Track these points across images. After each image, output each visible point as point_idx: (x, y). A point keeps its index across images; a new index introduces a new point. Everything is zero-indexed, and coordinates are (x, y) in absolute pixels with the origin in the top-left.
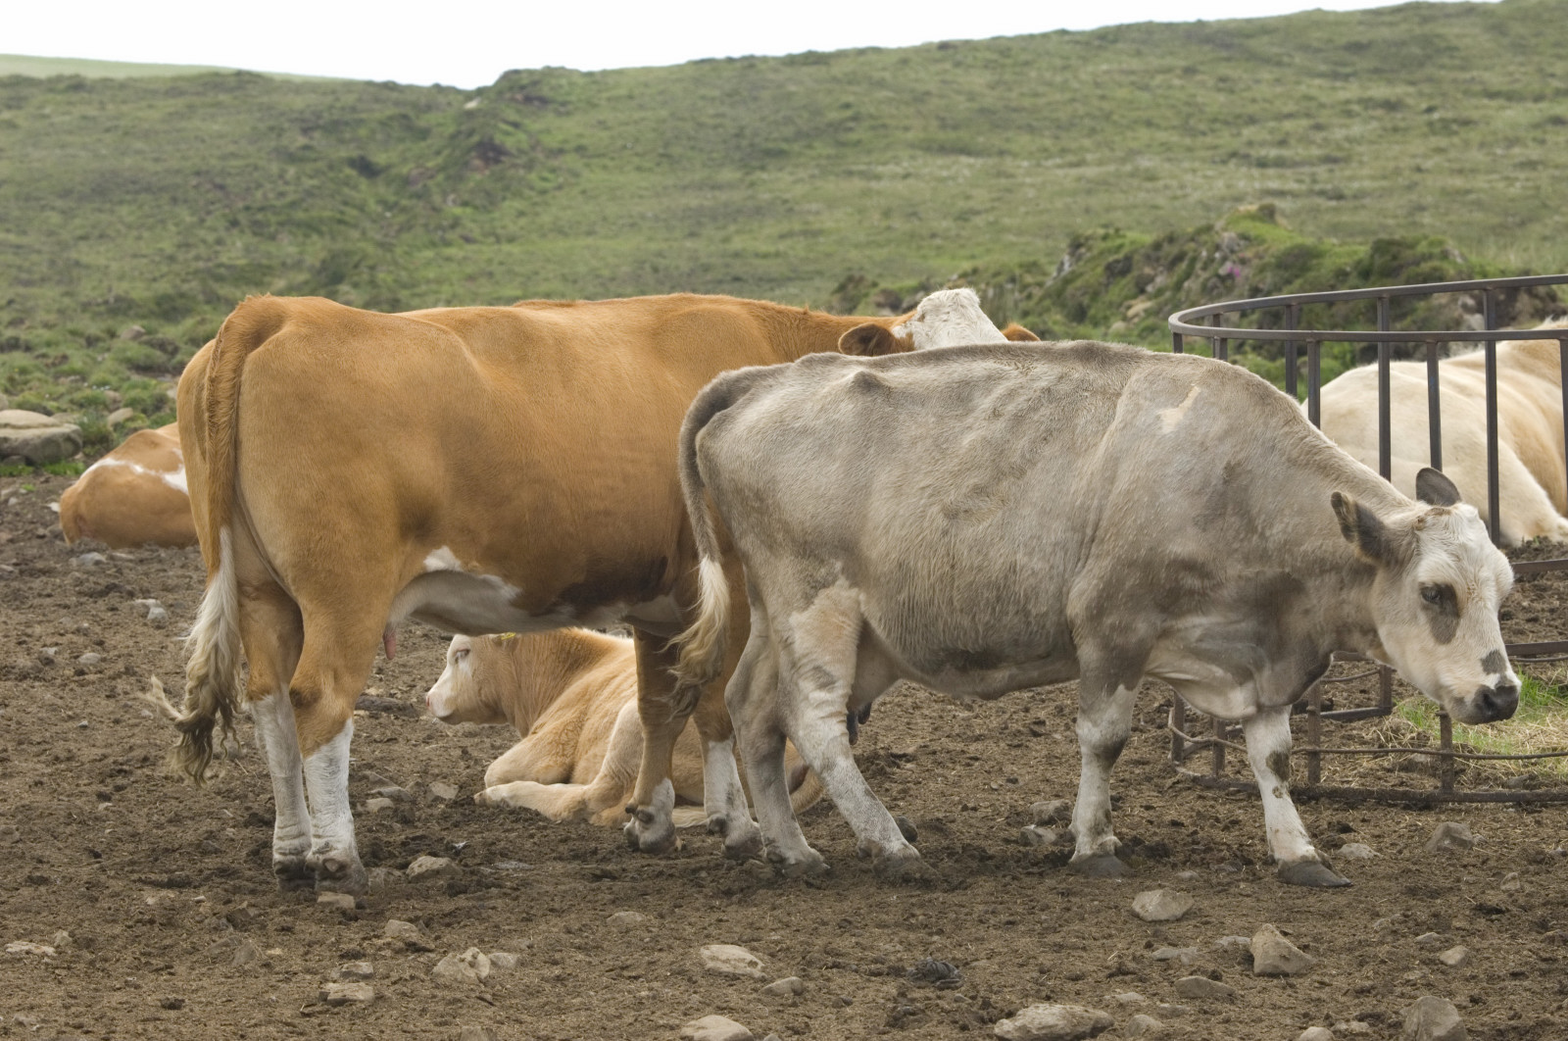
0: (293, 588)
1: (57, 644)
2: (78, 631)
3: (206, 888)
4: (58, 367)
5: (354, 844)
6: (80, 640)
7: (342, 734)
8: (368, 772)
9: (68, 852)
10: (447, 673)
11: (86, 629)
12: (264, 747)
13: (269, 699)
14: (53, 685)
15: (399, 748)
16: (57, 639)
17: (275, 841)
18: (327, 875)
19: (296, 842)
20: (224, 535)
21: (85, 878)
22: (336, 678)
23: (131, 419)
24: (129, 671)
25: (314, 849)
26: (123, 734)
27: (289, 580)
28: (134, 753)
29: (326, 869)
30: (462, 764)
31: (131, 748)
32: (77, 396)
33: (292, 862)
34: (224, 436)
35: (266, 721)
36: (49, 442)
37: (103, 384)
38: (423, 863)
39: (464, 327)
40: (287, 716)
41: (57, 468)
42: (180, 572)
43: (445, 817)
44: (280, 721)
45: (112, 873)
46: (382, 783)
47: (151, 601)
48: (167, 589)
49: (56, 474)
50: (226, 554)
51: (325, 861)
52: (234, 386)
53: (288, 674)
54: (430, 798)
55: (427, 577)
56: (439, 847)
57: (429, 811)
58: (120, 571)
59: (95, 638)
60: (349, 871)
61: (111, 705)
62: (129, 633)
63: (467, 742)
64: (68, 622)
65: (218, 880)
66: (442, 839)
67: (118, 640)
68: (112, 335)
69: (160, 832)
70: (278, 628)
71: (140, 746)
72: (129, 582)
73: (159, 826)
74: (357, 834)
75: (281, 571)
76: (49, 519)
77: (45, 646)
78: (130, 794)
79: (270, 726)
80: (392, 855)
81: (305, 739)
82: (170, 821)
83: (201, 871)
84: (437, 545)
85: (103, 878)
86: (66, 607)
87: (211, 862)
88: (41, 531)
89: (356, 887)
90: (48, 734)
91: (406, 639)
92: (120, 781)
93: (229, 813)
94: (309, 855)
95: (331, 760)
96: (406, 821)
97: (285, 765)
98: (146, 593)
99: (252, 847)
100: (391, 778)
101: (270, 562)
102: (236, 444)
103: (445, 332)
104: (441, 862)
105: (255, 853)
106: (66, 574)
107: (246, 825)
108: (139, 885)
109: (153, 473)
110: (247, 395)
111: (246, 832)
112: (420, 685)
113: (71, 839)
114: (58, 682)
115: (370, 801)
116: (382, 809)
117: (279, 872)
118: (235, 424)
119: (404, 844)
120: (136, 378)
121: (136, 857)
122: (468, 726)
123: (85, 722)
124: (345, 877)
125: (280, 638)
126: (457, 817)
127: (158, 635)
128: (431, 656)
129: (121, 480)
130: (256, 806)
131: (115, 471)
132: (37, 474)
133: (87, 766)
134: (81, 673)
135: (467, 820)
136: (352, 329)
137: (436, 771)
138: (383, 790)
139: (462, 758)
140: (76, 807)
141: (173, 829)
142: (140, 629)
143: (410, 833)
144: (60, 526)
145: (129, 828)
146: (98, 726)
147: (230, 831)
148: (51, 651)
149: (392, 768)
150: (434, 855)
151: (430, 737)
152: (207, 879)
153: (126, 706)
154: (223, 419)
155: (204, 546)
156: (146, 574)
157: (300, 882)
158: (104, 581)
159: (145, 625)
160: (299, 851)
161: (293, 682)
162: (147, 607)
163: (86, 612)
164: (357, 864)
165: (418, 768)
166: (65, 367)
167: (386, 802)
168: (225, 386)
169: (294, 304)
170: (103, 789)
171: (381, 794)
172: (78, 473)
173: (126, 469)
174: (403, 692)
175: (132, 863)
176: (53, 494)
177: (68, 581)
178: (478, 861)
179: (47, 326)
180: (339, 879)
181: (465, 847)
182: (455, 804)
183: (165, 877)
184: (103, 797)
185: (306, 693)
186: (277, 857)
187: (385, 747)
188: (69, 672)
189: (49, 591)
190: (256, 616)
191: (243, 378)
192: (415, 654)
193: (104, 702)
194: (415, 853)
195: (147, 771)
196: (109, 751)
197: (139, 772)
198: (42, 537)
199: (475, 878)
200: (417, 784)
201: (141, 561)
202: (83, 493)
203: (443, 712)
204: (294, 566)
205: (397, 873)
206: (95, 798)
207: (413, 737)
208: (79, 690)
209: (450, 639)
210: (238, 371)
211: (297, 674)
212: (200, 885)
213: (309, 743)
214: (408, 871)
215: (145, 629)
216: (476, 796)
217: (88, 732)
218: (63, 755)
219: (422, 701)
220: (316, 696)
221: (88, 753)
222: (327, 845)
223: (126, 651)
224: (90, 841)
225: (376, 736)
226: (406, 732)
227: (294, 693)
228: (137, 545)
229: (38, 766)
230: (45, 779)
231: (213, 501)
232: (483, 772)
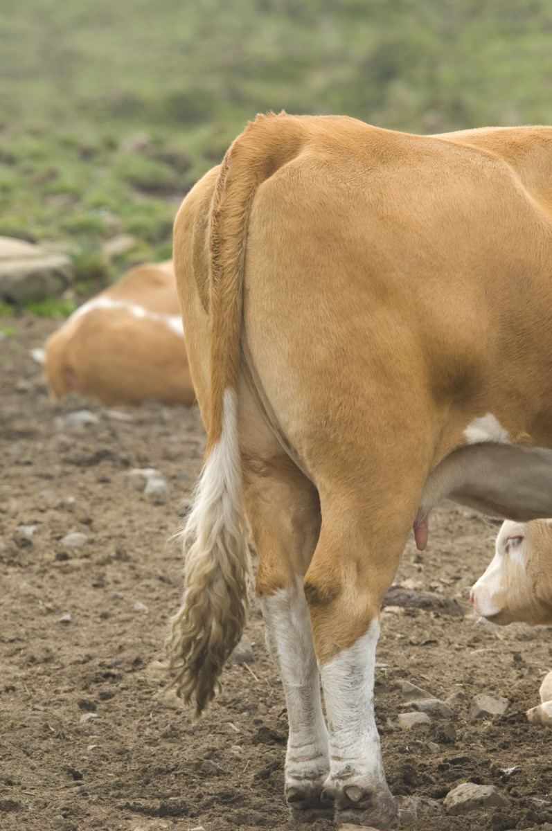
0: (308, 463)
1: (35, 523)
2: (62, 507)
3: (205, 817)
4: (46, 185)
5: (380, 768)
6: (63, 517)
7: (366, 637)
8: (401, 681)
9: (42, 771)
10: (496, 563)
11: (72, 505)
12: (275, 650)
13: (281, 594)
14: (30, 571)
15: (439, 653)
16: (36, 516)
17: (287, 762)
18: (348, 804)
19: (312, 765)
20: (228, 399)
21: (63, 803)
22: (359, 570)
23: (134, 250)
24: (121, 556)
25: (333, 773)
26: (113, 631)
27: (304, 454)
28: (125, 654)
29: (347, 797)
30: (514, 672)
31: (121, 649)
32: (70, 221)
33: (307, 787)
34: (231, 281)
35: (278, 618)
36: (34, 277)
37: (98, 206)
38: (464, 791)
39: (514, 152)
40: (303, 615)
41: (44, 308)
42: (185, 437)
43: (491, 736)
44: (294, 620)
45: (95, 798)
46: (417, 694)
47: (149, 472)
48: (169, 457)
49: (41, 315)
50: (229, 421)
51: (346, 788)
52: (243, 221)
53: (304, 563)
54: (474, 713)
55: (466, 450)
56: (483, 773)
57: (473, 729)
58: (114, 435)
59: (82, 516)
60: (374, 800)
61: (99, 596)
62: (122, 509)
63: (520, 647)
64: (49, 495)
65: (221, 808)
66: (488, 763)
67: (108, 518)
68: (111, 145)
69: (153, 749)
70: (292, 509)
71: (132, 646)
72: (124, 449)
73: (153, 742)
74: (385, 756)
75: (294, 442)
76: (29, 369)
77: (21, 524)
78: (119, 704)
79: (283, 626)
80: (427, 781)
81: (322, 643)
82: (165, 736)
83: (200, 796)
84: (480, 412)
85: (83, 803)
86: (49, 477)
87: (212, 786)
88: (22, 384)
89: (384, 820)
90: (22, 630)
91: (451, 522)
92: (107, 687)
93: (235, 728)
94: (328, 781)
95: (353, 668)
96: (446, 741)
97: (300, 671)
98: (144, 462)
99: (262, 768)
100: (428, 689)
101: (280, 432)
102: (243, 291)
103: (491, 158)
104: (486, 790)
105: (265, 775)
106: (49, 436)
107: (255, 742)
108: (126, 812)
109: (155, 317)
110: (257, 232)
111: (255, 750)
112: (466, 577)
113: (47, 756)
114: (37, 567)
115: (403, 716)
116: (418, 725)
117: (292, 799)
118: (242, 268)
119: (442, 768)
120: (140, 200)
121: (123, 779)
122: (522, 627)
123: (67, 617)
124: (371, 807)
125: (295, 521)
126: (506, 737)
127: (157, 513)
128: (480, 543)
129: (118, 324)
130: (267, 719)
131: (111, 314)
132: (18, 314)
133: (68, 669)
134: (63, 557)
135: (519, 740)
136: (382, 154)
137: (483, 681)
138: (417, 702)
139: (514, 666)
140: (53, 718)
141: (168, 746)
142: (135, 505)
143: (449, 754)
144: (43, 379)
145: (116, 744)
146: (82, 621)
147: (236, 750)
148: (29, 531)
149: (430, 676)
150: (478, 781)
151: (476, 640)
152: (208, 805)
153: (116, 597)
154: (228, 261)
155: (203, 411)
156: (145, 439)
157: (317, 812)
158: (94, 447)
159: (142, 500)
160: (317, 775)
161: (308, 574)
162: (144, 479)
163: (72, 484)
164: (385, 791)
165: (461, 677)
166: (55, 185)
167: (422, 717)
168: (232, 222)
169: (313, 124)
170: (86, 696)
171: (415, 707)
172: (67, 314)
173: (123, 312)
174: (445, 585)
175: (118, 786)
176: (36, 339)
177: (52, 445)
178: (530, 790)
179: (35, 133)
180: (363, 809)
181: (514, 773)
182: (504, 721)
183: (157, 804)
184: (86, 706)
185: (323, 588)
186: (290, 781)
187: (422, 651)
188: (50, 556)
189: (27, 458)
190: (267, 496)
191: (252, 215)
192: (461, 540)
193: (91, 592)
194: (455, 779)
195: (138, 675)
196: (94, 651)
197: (130, 676)
198: (22, 391)
199: (526, 810)
200: (460, 696)
201: (140, 423)
202: (72, 341)
203: (489, 610)
204: (310, 437)
205: (433, 802)
206: (76, 707)
207: (456, 640)
208: (60, 578)
209: (500, 523)
210: (247, 202)
211: (312, 566)
212: (199, 814)
213: (327, 648)
214: (446, 801)
215: (142, 505)
216: (529, 712)
217: (70, 628)
218: (40, 655)
219: (466, 597)
220: (335, 592)
221: (70, 653)
222: (348, 768)
223: (118, 532)
224: (70, 758)
225: (413, 638)
226: (448, 633)
227: (309, 588)
228: (134, 402)
229: (11, 668)
230: (18, 684)
231: (216, 357)
232: (539, 682)
